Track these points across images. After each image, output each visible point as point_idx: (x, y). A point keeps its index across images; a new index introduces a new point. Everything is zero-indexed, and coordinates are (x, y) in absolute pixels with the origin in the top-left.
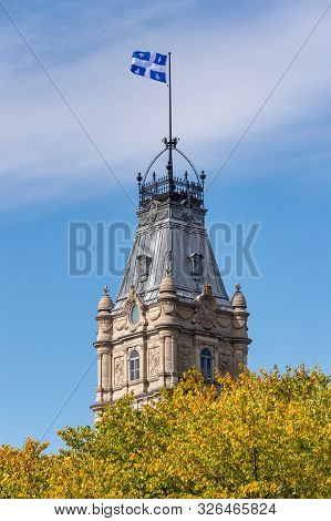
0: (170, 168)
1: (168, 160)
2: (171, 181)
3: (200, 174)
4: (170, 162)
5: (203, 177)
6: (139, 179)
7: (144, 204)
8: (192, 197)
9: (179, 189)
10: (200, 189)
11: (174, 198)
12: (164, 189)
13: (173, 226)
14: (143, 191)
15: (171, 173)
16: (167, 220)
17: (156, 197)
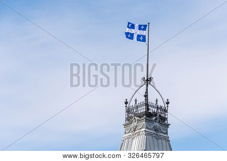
0: (146, 96)
1: (145, 91)
2: (147, 105)
3: (166, 101)
4: (147, 92)
5: (168, 103)
6: (126, 103)
7: (128, 119)
8: (160, 116)
9: (152, 110)
10: (166, 111)
11: (149, 115)
12: (142, 110)
13: (147, 134)
14: (128, 111)
15: (147, 100)
16: (144, 129)
17: (136, 115)
